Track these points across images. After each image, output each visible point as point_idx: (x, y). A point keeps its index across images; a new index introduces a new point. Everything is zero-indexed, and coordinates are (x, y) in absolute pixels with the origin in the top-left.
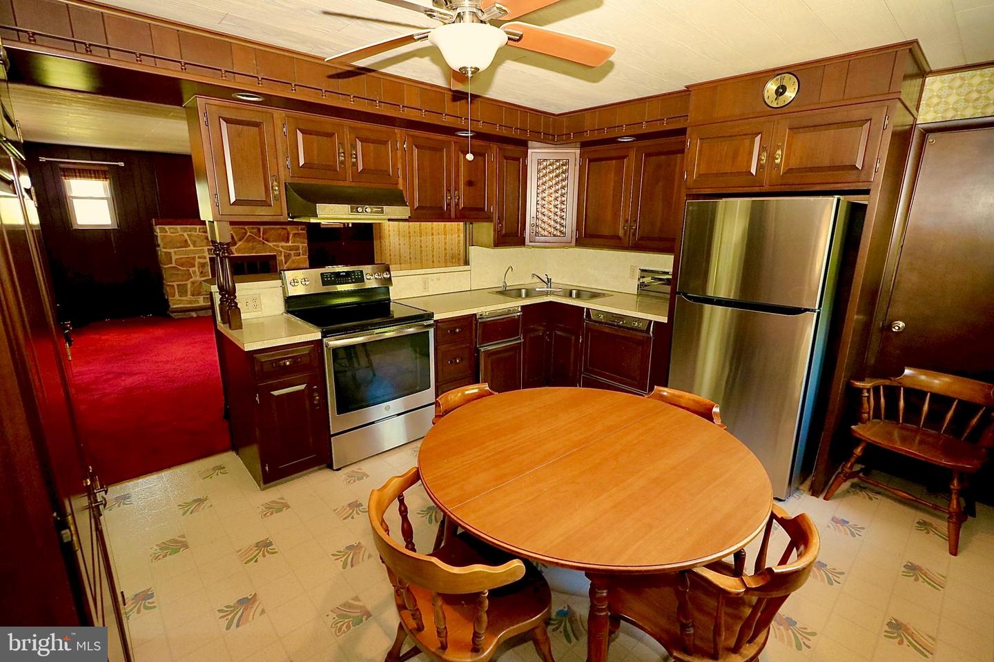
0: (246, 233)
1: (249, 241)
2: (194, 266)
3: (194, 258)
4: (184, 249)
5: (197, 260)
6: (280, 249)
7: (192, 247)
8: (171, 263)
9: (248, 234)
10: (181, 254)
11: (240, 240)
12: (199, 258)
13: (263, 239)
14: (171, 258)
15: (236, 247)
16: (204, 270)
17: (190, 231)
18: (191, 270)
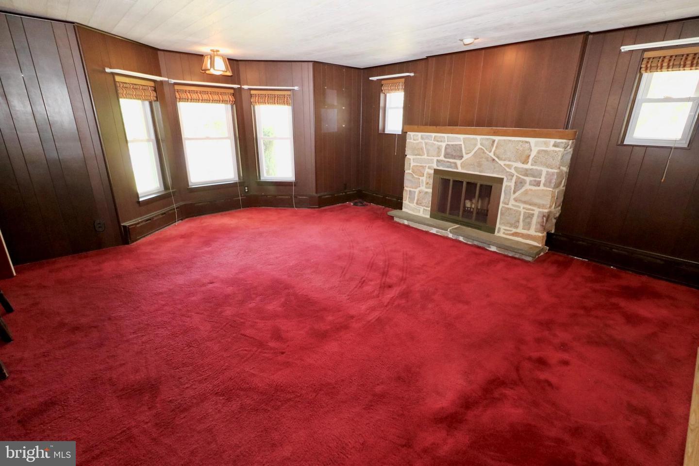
2: (423, 176)
3: (423, 167)
4: (420, 157)
5: (426, 170)
7: (425, 157)
8: (409, 169)
10: (417, 162)
12: (428, 168)
18: (421, 178)
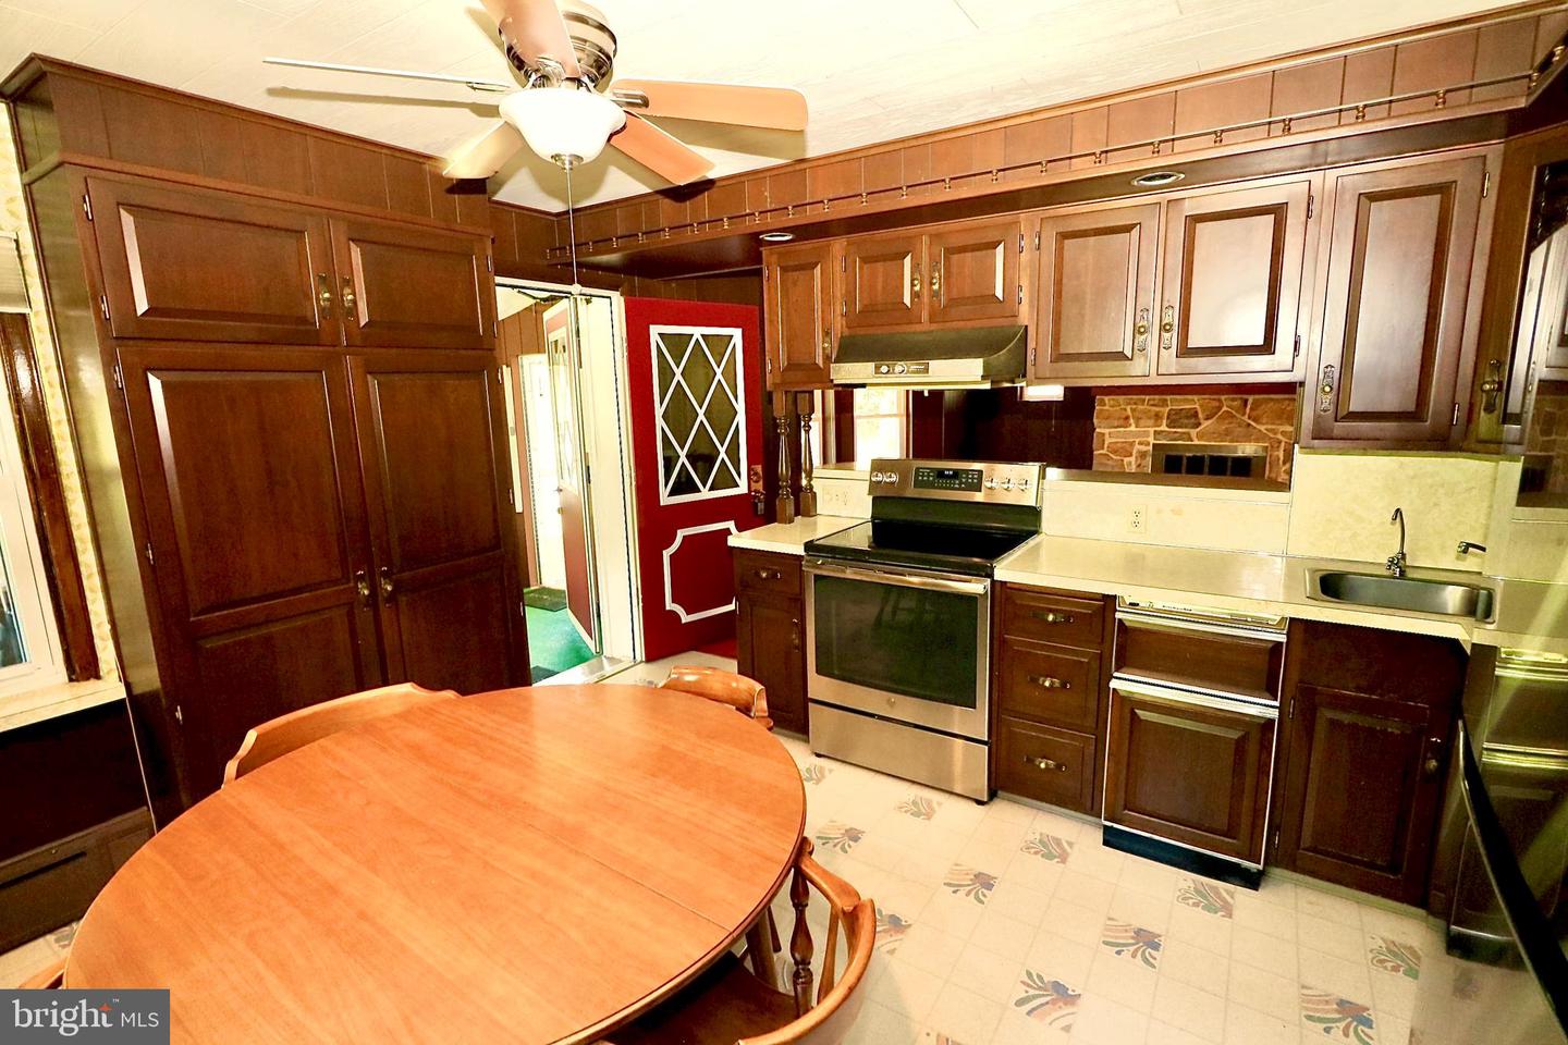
0: (1220, 408)
1: (1224, 419)
2: (1131, 455)
3: (1132, 444)
4: (1122, 429)
5: (1137, 447)
6: (1280, 437)
7: (1133, 428)
8: (1103, 449)
9: (1225, 408)
10: (1117, 437)
11: (1207, 419)
12: (1140, 443)
13: (1249, 418)
14: (1104, 441)
15: (1198, 429)
16: (1144, 463)
17: (1135, 404)
18: (1126, 460)
